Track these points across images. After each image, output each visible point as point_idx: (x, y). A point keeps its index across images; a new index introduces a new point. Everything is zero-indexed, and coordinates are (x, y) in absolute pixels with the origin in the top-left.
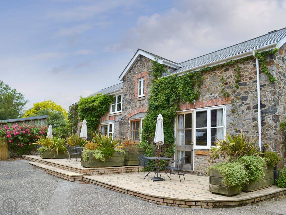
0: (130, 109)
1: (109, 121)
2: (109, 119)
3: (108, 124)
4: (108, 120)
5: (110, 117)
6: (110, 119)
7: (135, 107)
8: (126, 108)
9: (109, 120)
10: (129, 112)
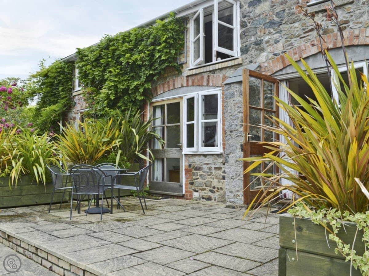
0: (280, 44)
1: (184, 89)
2: (185, 85)
3: (182, 98)
4: (182, 86)
5: (188, 77)
6: (190, 83)
7: (305, 33)
8: (258, 43)
9: (188, 86)
10: (275, 55)
